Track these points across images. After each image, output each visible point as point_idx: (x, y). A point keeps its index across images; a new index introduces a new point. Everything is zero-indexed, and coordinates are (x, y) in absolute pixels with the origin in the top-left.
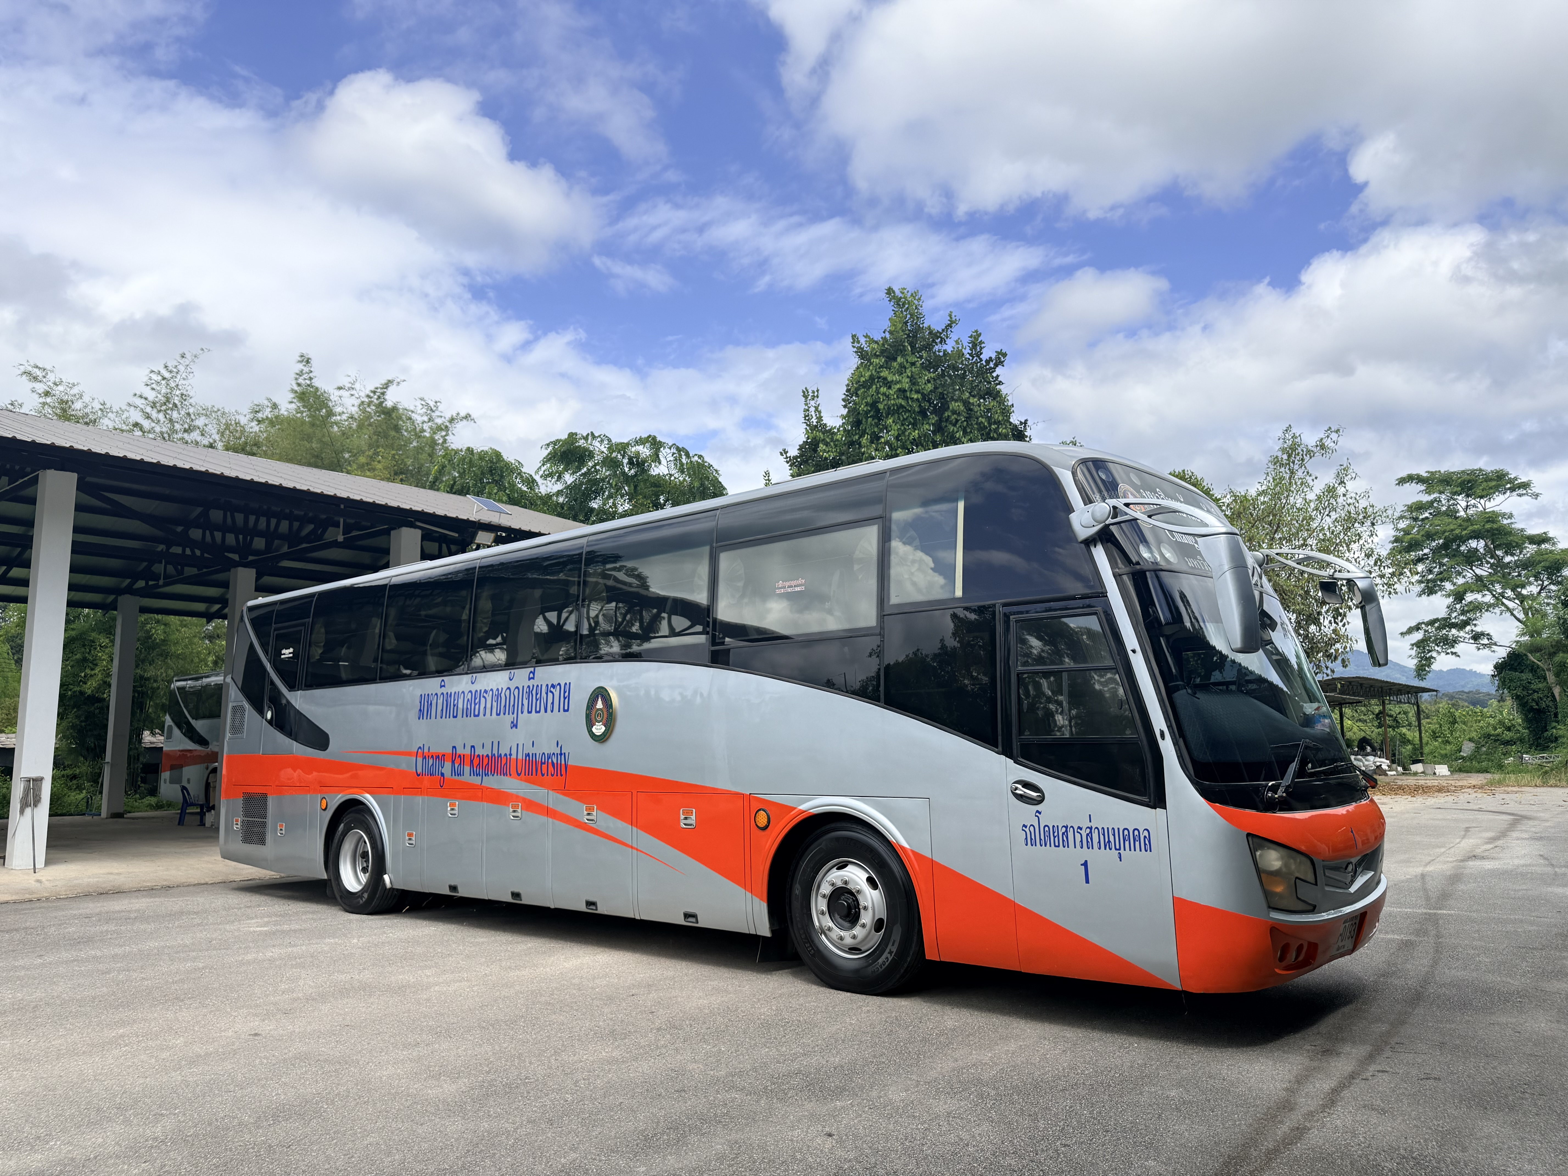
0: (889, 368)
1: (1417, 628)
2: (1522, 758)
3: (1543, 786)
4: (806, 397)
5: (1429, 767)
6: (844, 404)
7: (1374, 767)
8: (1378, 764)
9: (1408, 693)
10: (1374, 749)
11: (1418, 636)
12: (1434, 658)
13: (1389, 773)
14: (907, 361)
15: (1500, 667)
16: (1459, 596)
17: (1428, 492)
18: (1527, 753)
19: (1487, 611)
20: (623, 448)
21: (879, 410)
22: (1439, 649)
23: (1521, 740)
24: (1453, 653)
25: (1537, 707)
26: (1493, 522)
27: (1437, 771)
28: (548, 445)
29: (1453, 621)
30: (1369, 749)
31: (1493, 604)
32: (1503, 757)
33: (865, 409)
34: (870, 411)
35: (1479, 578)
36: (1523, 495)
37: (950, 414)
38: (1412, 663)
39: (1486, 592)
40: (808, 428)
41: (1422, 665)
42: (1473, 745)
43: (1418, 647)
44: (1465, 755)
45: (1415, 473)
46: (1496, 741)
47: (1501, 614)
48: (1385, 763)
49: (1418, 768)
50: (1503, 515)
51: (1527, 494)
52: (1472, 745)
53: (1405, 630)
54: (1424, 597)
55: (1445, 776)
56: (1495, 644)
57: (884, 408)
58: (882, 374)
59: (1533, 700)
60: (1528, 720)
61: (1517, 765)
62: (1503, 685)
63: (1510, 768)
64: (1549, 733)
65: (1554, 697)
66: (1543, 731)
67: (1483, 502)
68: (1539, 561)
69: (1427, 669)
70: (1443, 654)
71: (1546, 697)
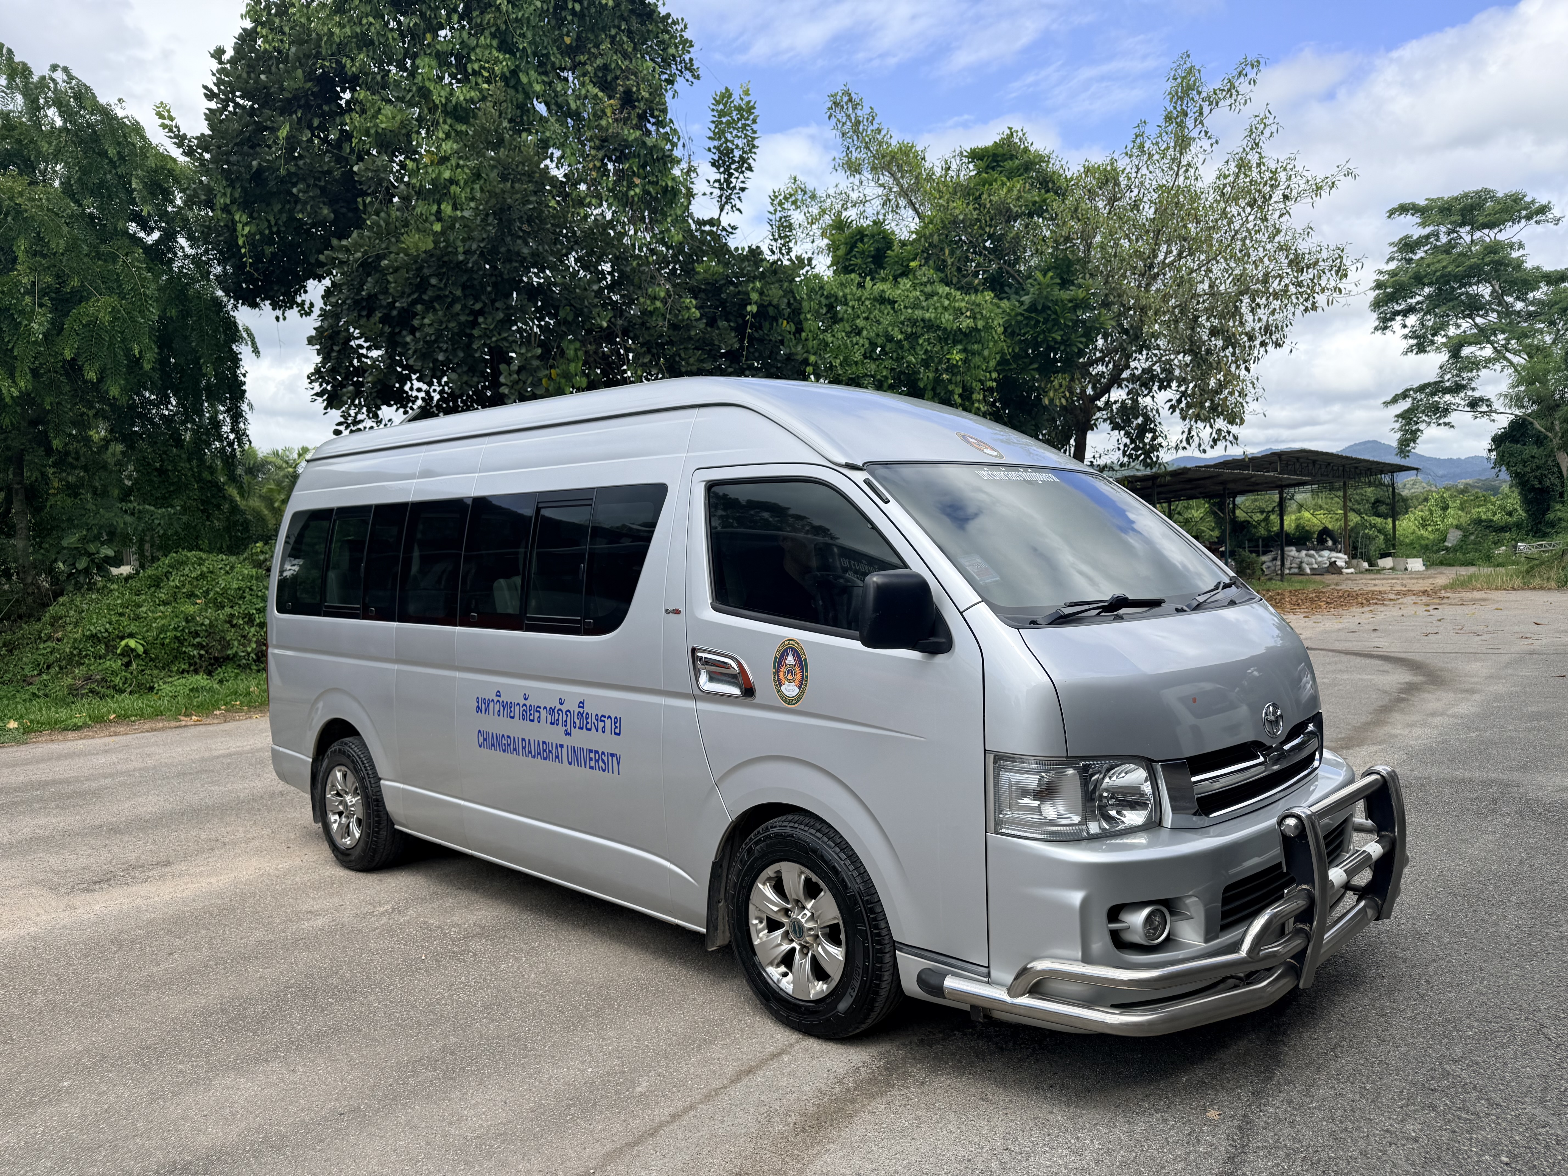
1: (1404, 395)
2: (1515, 547)
3: (1523, 589)
5: (1401, 561)
7: (1328, 564)
8: (1333, 560)
9: (1381, 472)
11: (1404, 405)
12: (1422, 431)
13: (1345, 571)
15: (1498, 440)
16: (1455, 353)
17: (1424, 224)
18: (1522, 541)
19: (1485, 367)
22: (1429, 419)
23: (1518, 526)
24: (1445, 424)
25: (1539, 486)
27: (1409, 566)
29: (1448, 384)
30: (1330, 543)
31: (1494, 359)
32: (1493, 546)
35: (1480, 329)
36: (1542, 221)
38: (1394, 438)
39: (1486, 345)
41: (1406, 440)
43: (1403, 418)
44: (1449, 545)
45: (1411, 202)
46: (1487, 527)
47: (1502, 371)
48: (1341, 559)
49: (1386, 563)
50: (1512, 246)
51: (1546, 220)
52: (1459, 534)
53: (1389, 398)
54: (1414, 354)
55: (1415, 571)
56: (1495, 412)
59: (1536, 477)
60: (1527, 502)
61: (1507, 556)
62: (1501, 460)
63: (1500, 560)
64: (1551, 516)
65: (1561, 472)
66: (1544, 514)
67: (1492, 235)
68: (1556, 303)
69: (1412, 445)
70: (1433, 426)
71: (1552, 473)
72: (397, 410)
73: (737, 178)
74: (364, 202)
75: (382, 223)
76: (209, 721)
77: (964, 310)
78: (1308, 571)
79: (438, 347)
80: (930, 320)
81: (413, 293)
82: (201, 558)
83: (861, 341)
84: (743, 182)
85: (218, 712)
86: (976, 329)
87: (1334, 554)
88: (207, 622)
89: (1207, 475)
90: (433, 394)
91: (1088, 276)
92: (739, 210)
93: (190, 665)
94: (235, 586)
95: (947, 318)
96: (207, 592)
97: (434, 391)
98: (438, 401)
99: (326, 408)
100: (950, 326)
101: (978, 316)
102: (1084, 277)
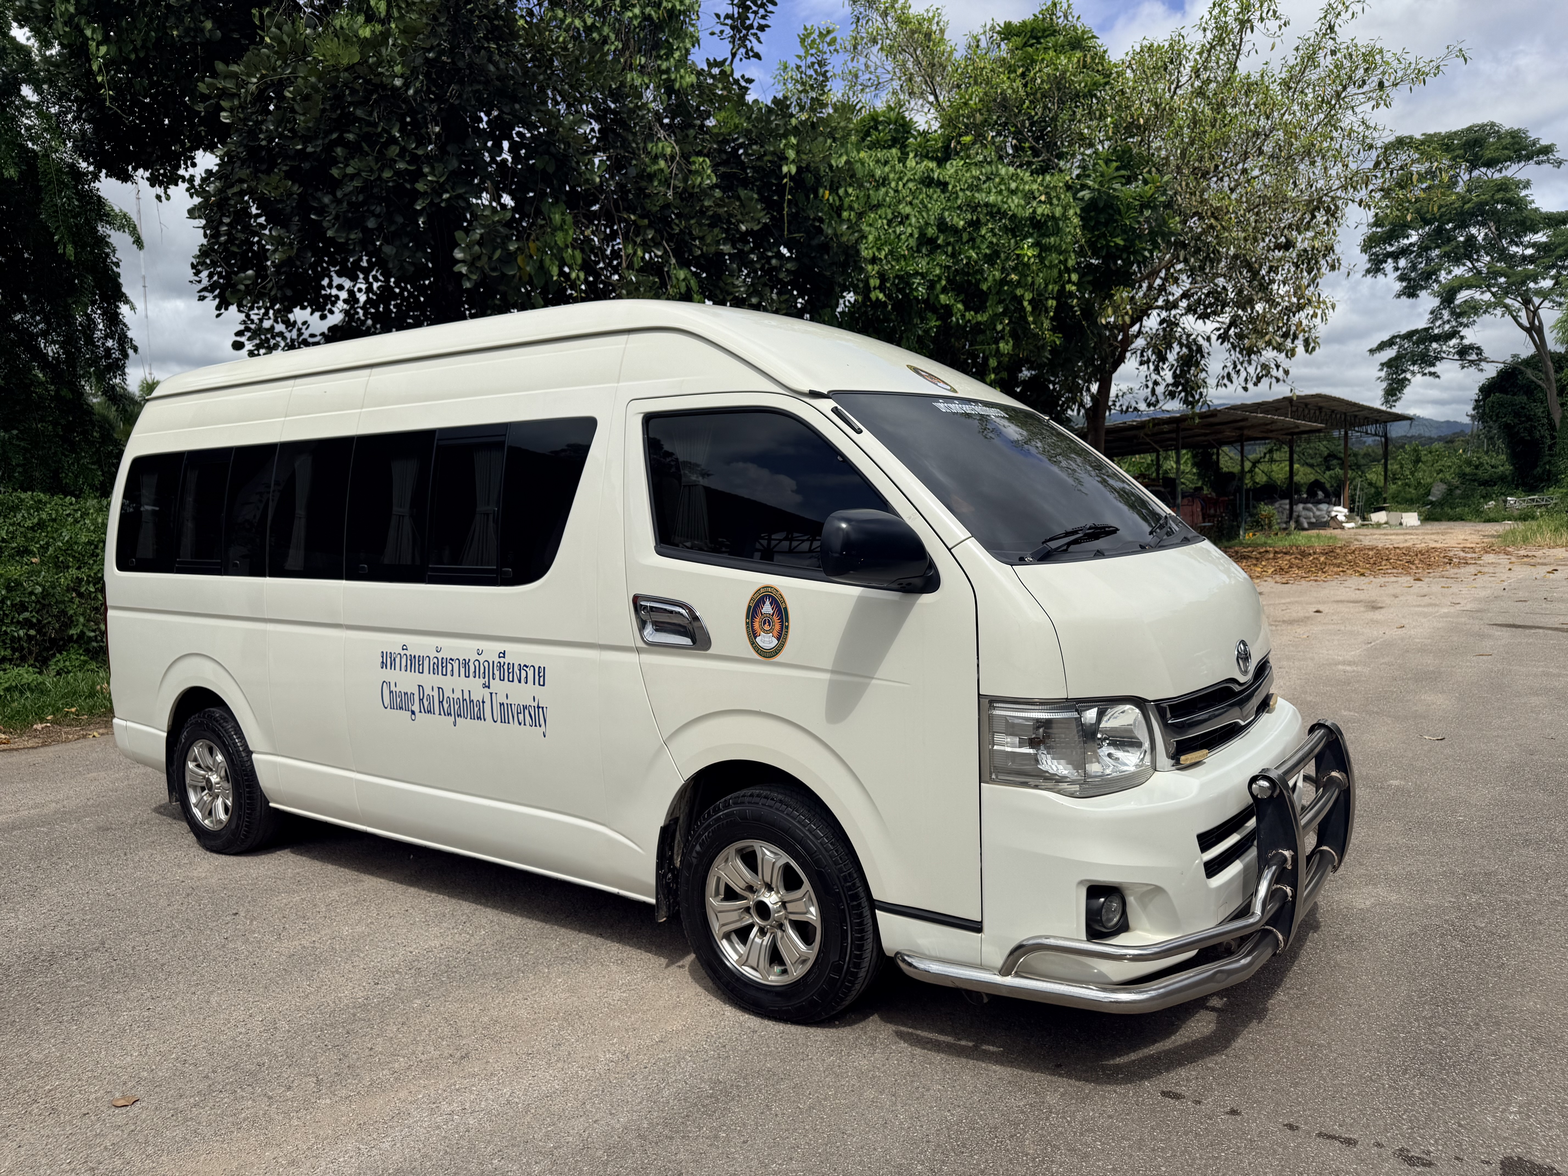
1: (1390, 343)
2: (1505, 501)
7: (1327, 518)
8: (1333, 514)
9: (1376, 421)
10: (1327, 495)
11: (1390, 353)
12: (1409, 380)
13: (1347, 525)
15: (1487, 390)
16: (1448, 297)
18: (1511, 495)
19: (1483, 314)
22: (1416, 368)
23: (1502, 478)
24: (1431, 374)
25: (1528, 438)
27: (1404, 521)
29: (1436, 331)
30: (1321, 495)
31: (1492, 304)
32: (1482, 500)
35: (1478, 273)
36: (1542, 162)
39: (1486, 289)
41: (1393, 389)
42: (1445, 486)
43: (1389, 367)
44: (1436, 499)
45: (1406, 134)
46: (1473, 481)
47: (1500, 318)
48: (1340, 512)
49: (1379, 517)
50: (1517, 185)
51: (1548, 161)
52: (1443, 487)
53: (1374, 345)
54: (1404, 298)
55: (1412, 527)
56: (1485, 360)
59: (1525, 429)
60: (1515, 456)
61: (1498, 511)
63: (1492, 515)
64: (1540, 468)
65: (1552, 424)
66: (1532, 467)
67: (1489, 174)
70: (1419, 376)
71: (1543, 425)
72: (312, 314)
73: (756, 13)
74: (261, 15)
75: (285, 38)
76: (19, 743)
77: (1037, 194)
78: (1306, 525)
79: (368, 210)
80: (993, 206)
81: (331, 132)
82: (40, 501)
83: (909, 230)
84: (763, 17)
85: (39, 726)
86: (1053, 218)
87: (1331, 507)
88: (39, 589)
89: (1232, 418)
90: (358, 295)
91: (1154, 170)
92: (757, 56)
93: (14, 650)
94: (84, 539)
95: (1015, 203)
96: (45, 548)
97: (360, 290)
98: (366, 303)
99: (218, 308)
100: (1020, 212)
101: (1055, 201)
102: (1149, 172)
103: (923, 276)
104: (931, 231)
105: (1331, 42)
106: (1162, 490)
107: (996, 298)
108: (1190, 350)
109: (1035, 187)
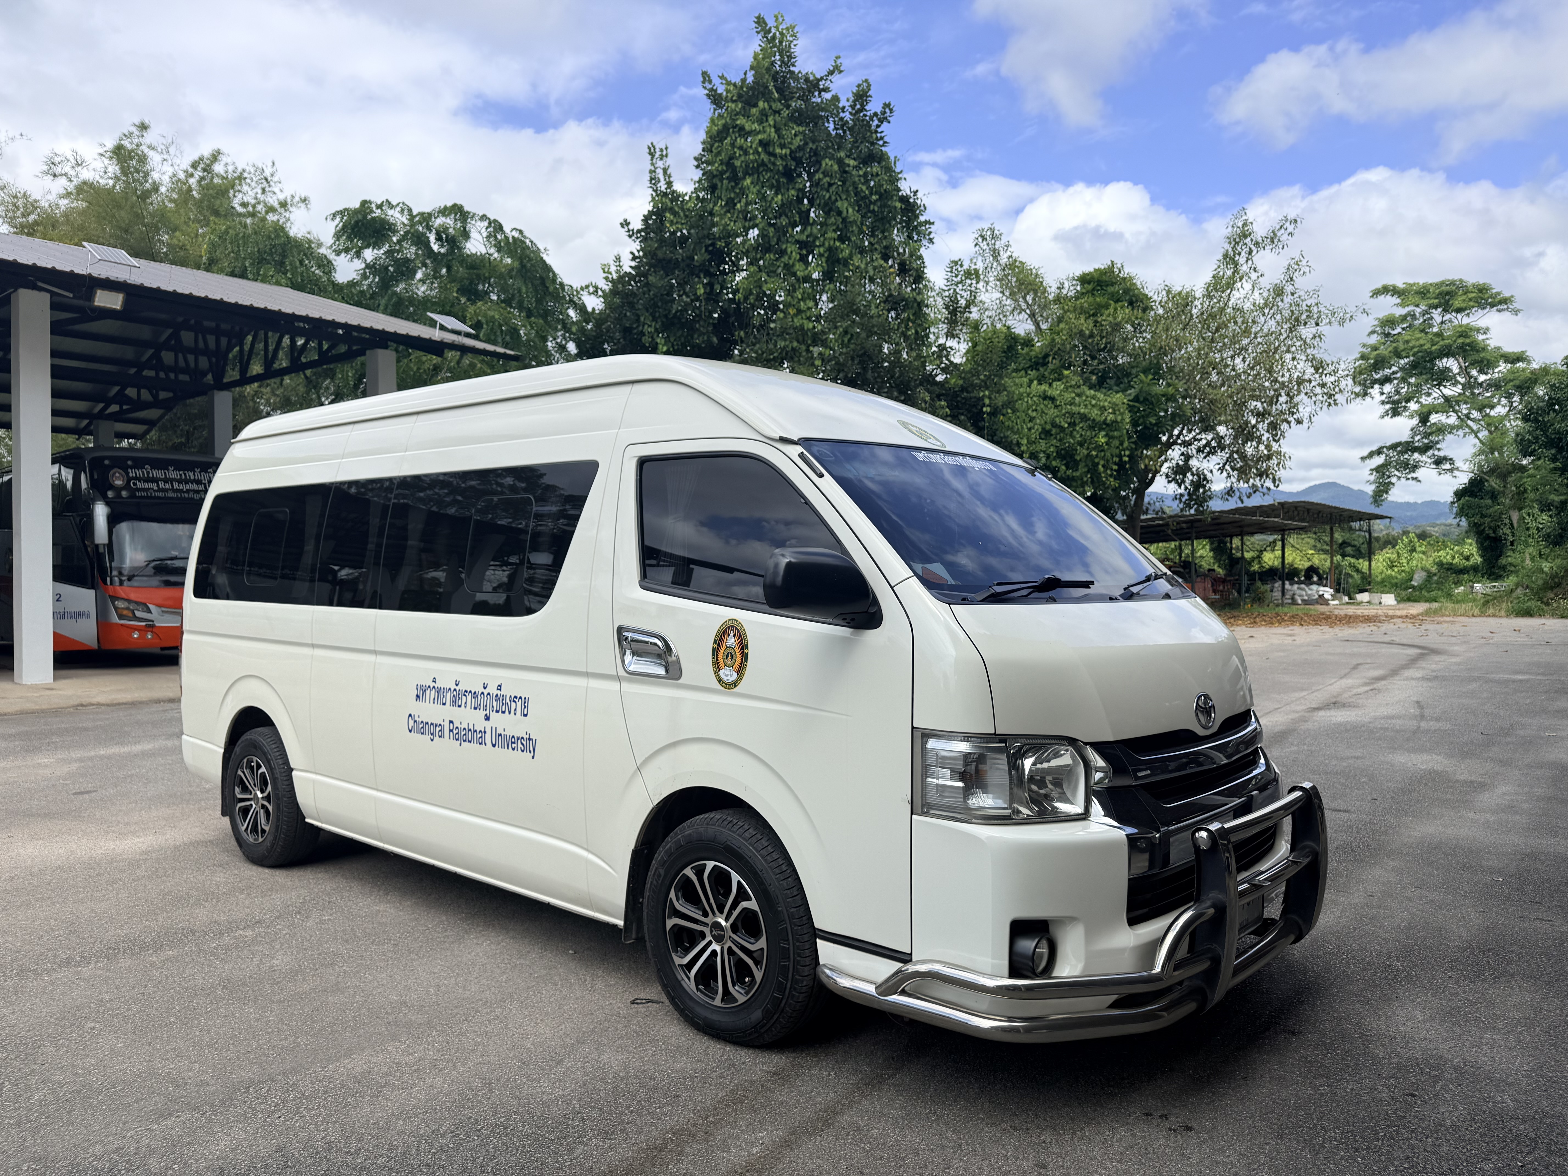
0: (747, 116)
1: (1379, 452)
2: (1472, 587)
3: (1480, 616)
4: (652, 154)
6: (696, 163)
7: (1317, 597)
8: (1321, 593)
9: (1360, 520)
10: (1320, 578)
11: (1379, 460)
12: (1393, 484)
13: (1332, 602)
14: (771, 107)
15: (1460, 494)
16: (1424, 419)
17: (1403, 305)
18: (1478, 582)
19: (1450, 433)
20: (426, 218)
21: (736, 167)
22: (1399, 474)
23: (1475, 569)
24: (1413, 479)
25: (1493, 535)
26: (1466, 336)
27: (1383, 601)
28: (334, 215)
29: (1417, 444)
30: (1315, 579)
31: (1457, 426)
32: (1453, 586)
33: (720, 169)
34: (726, 172)
35: (1447, 399)
36: (1503, 310)
37: (821, 176)
38: (1370, 489)
39: (1451, 413)
40: (654, 194)
41: (1380, 491)
42: (1425, 573)
43: (1377, 472)
44: (1416, 584)
46: (1448, 569)
47: (1464, 436)
48: (1327, 592)
49: (1364, 597)
50: (1478, 330)
51: (1507, 310)
52: (1423, 575)
53: (1364, 454)
54: (1388, 419)
55: (1392, 605)
56: (1458, 470)
57: (741, 166)
58: (738, 122)
59: (1490, 528)
60: (1482, 549)
61: (1465, 594)
62: (1461, 513)
63: (1459, 598)
64: (1503, 561)
65: (1512, 524)
66: (1497, 560)
67: (1460, 318)
68: (1511, 381)
69: (1385, 496)
70: (1403, 480)
71: (1506, 524)
77: (1107, 408)
78: (1300, 602)
80: (1083, 414)
86: (1116, 422)
87: (1322, 588)
91: (1174, 377)
95: (1095, 413)
100: (1098, 419)
101: (1117, 413)
102: (1171, 378)
103: (1044, 452)
104: (1048, 427)
105: (1291, 286)
106: (1182, 570)
107: (1084, 464)
108: (1200, 478)
109: (1106, 404)
